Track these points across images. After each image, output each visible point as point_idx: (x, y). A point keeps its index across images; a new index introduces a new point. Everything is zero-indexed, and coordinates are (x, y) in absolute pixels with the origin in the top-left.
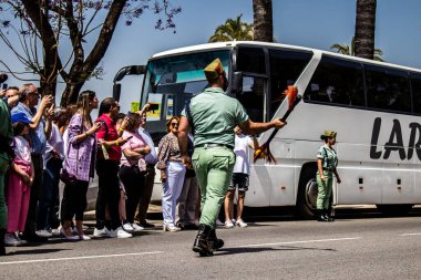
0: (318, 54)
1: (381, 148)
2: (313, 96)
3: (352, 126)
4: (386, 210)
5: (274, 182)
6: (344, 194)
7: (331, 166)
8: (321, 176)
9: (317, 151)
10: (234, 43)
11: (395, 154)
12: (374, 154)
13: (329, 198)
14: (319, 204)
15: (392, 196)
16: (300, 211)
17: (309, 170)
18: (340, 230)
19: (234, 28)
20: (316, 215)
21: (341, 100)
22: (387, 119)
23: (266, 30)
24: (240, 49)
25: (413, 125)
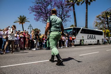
0: (82, 28)
1: (89, 38)
2: (81, 33)
3: (85, 36)
4: (89, 45)
5: (77, 41)
6: (85, 43)
7: (83, 40)
8: (82, 41)
9: (82, 38)
10: (73, 27)
11: (90, 39)
12: (88, 39)
13: (83, 43)
14: (82, 44)
15: (90, 43)
16: (80, 45)
17: (81, 41)
18: (84, 47)
19: (72, 26)
20: (82, 45)
21: (84, 33)
22: (89, 35)
23: (76, 26)
24: (73, 28)
25: (92, 35)
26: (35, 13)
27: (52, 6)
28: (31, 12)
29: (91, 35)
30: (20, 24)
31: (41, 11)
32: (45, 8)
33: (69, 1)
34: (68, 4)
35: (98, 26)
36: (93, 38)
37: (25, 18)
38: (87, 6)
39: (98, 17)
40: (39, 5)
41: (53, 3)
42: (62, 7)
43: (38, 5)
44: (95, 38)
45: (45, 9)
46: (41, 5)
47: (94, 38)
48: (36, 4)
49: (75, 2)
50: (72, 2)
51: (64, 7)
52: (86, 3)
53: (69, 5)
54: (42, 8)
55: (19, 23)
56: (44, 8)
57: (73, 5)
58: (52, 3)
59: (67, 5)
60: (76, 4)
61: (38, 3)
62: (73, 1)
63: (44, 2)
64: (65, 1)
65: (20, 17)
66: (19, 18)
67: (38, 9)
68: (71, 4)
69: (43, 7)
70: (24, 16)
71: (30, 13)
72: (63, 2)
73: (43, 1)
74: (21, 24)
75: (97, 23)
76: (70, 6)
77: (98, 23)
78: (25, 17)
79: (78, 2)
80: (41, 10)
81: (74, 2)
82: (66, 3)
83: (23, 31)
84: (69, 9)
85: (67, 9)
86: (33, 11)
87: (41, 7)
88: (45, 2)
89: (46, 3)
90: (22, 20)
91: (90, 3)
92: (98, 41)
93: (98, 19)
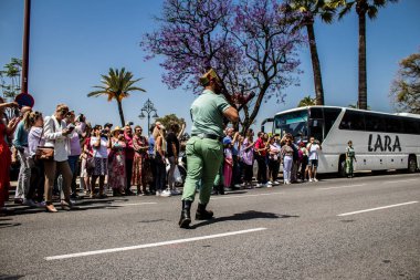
0: (344, 109)
1: (372, 147)
2: (342, 127)
3: (360, 139)
4: (376, 173)
5: (329, 162)
6: (357, 167)
7: (352, 156)
8: (348, 159)
9: (346, 149)
10: (309, 107)
13: (351, 168)
14: (347, 171)
15: (378, 167)
16: (340, 174)
17: (343, 157)
18: (357, 181)
19: (308, 101)
20: (346, 176)
21: (355, 127)
22: (375, 135)
23: (321, 101)
24: (312, 109)
25: (386, 137)
26: (166, 58)
27: (228, 28)
28: (151, 55)
29: (383, 135)
30: (110, 98)
31: (187, 51)
32: (202, 36)
33: (292, 6)
34: (288, 17)
35: (411, 99)
36: (391, 146)
37: (129, 76)
38: (362, 22)
39: (406, 64)
40: (180, 25)
41: (231, 19)
42: (266, 30)
43: (175, 27)
44: (397, 145)
45: (202, 41)
46: (186, 27)
47: (395, 146)
48: (167, 25)
49: (316, 11)
50: (302, 9)
51: (272, 31)
52: (358, 11)
53: (292, 21)
54: (192, 40)
55: (108, 96)
56: (198, 36)
57: (308, 21)
58: (226, 18)
59: (284, 23)
60: (317, 19)
61: (173, 21)
62: (308, 7)
63: (197, 17)
64: (276, 6)
65: (112, 73)
66: (106, 78)
67: (175, 43)
68: (298, 18)
69: (193, 35)
70: (126, 71)
71: (148, 58)
72: (269, 14)
73: (193, 13)
74: (114, 100)
75: (405, 86)
76: (296, 28)
77: (410, 89)
78: (128, 74)
79: (327, 9)
80: (188, 47)
81: (313, 8)
82: (282, 15)
83: (124, 125)
84: (291, 39)
85: (286, 37)
86: (159, 52)
87: (188, 35)
88: (201, 16)
89: (204, 19)
90: (119, 86)
91: (373, 12)
92: (412, 157)
93: (408, 70)
